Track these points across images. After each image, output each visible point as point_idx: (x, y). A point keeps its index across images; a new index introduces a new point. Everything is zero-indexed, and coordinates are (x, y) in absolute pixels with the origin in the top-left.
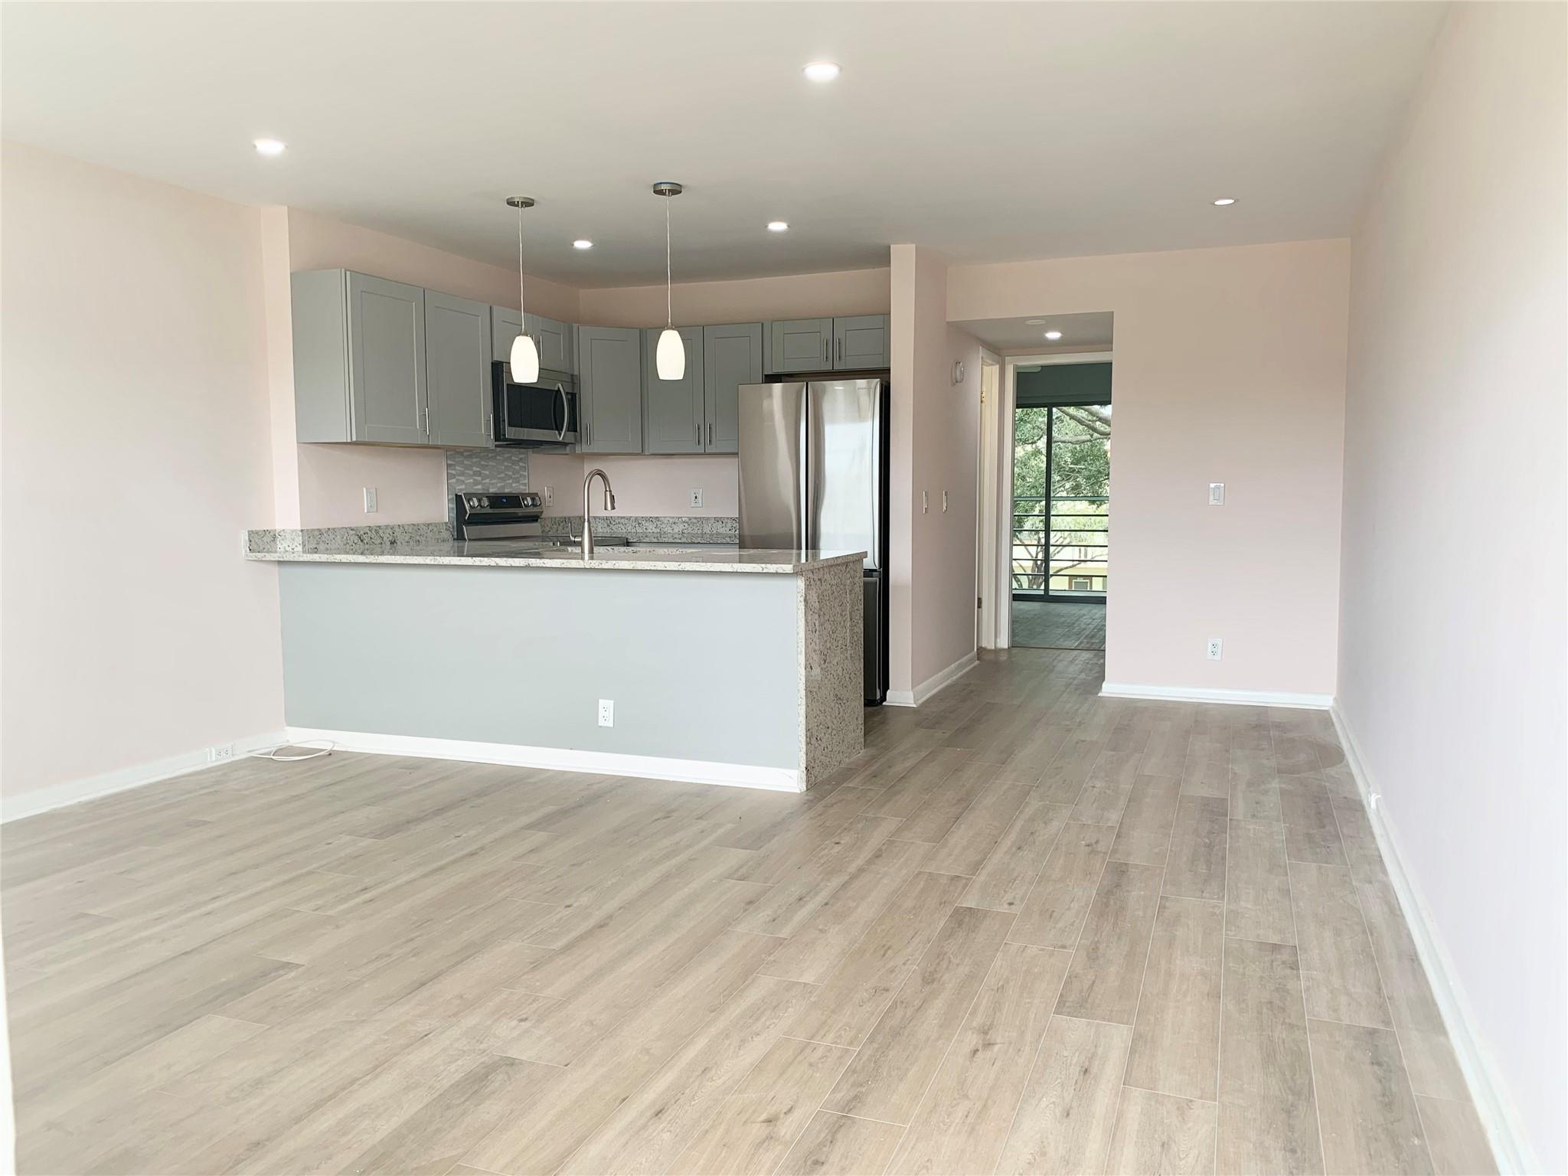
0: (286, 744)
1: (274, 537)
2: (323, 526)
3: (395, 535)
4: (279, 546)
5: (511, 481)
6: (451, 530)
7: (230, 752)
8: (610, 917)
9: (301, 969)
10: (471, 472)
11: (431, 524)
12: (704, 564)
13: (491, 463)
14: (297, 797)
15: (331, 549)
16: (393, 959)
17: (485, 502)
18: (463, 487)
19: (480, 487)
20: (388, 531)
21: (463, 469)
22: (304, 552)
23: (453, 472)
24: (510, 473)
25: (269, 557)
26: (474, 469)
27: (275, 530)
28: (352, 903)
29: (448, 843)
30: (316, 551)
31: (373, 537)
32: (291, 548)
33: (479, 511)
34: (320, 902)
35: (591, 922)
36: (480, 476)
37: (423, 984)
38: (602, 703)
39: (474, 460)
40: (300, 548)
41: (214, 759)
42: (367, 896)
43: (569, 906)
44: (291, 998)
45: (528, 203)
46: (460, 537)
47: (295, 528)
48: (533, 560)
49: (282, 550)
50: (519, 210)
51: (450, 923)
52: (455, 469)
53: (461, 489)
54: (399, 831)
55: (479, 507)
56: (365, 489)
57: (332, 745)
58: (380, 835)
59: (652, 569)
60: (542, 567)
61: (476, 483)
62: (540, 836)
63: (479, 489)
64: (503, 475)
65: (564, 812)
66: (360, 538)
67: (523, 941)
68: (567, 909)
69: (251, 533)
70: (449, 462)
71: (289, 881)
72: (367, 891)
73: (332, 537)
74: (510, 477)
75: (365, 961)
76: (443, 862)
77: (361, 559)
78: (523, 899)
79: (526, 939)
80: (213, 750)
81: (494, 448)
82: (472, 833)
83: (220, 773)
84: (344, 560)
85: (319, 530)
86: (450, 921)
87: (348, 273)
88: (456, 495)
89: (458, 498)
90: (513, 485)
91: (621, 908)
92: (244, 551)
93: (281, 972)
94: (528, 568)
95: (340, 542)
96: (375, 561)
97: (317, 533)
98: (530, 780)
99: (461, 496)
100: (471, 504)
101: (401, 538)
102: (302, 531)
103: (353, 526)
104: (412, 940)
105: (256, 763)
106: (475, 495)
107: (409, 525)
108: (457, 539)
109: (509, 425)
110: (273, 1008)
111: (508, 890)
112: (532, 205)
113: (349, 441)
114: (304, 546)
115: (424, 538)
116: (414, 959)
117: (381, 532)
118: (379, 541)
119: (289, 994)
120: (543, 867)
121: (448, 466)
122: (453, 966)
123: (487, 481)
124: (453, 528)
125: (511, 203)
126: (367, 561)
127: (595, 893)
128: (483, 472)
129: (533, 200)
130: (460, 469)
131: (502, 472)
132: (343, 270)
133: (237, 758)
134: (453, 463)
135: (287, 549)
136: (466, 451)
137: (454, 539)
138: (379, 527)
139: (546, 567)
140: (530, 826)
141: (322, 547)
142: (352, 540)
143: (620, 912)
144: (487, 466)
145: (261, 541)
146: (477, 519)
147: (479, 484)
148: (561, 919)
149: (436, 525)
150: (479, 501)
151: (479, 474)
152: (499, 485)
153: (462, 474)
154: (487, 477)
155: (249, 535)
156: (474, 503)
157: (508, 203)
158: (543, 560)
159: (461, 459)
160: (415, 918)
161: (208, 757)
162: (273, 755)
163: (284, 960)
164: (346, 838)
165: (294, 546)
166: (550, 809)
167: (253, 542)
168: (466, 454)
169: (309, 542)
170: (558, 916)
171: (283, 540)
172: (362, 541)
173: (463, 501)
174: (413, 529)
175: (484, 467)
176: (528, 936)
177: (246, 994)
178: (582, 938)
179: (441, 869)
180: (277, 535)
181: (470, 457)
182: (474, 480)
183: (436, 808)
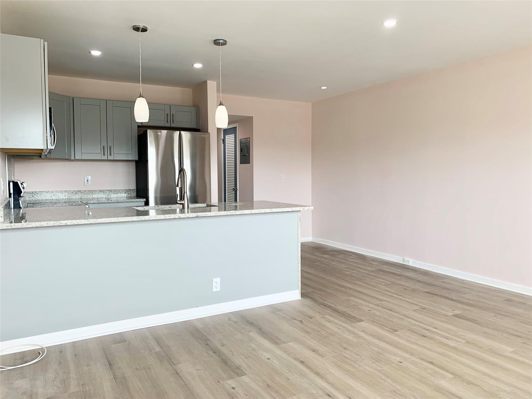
12: (281, 209)
38: (215, 280)
45: (144, 30)
59: (259, 212)
94: (197, 217)
158: (206, 213)
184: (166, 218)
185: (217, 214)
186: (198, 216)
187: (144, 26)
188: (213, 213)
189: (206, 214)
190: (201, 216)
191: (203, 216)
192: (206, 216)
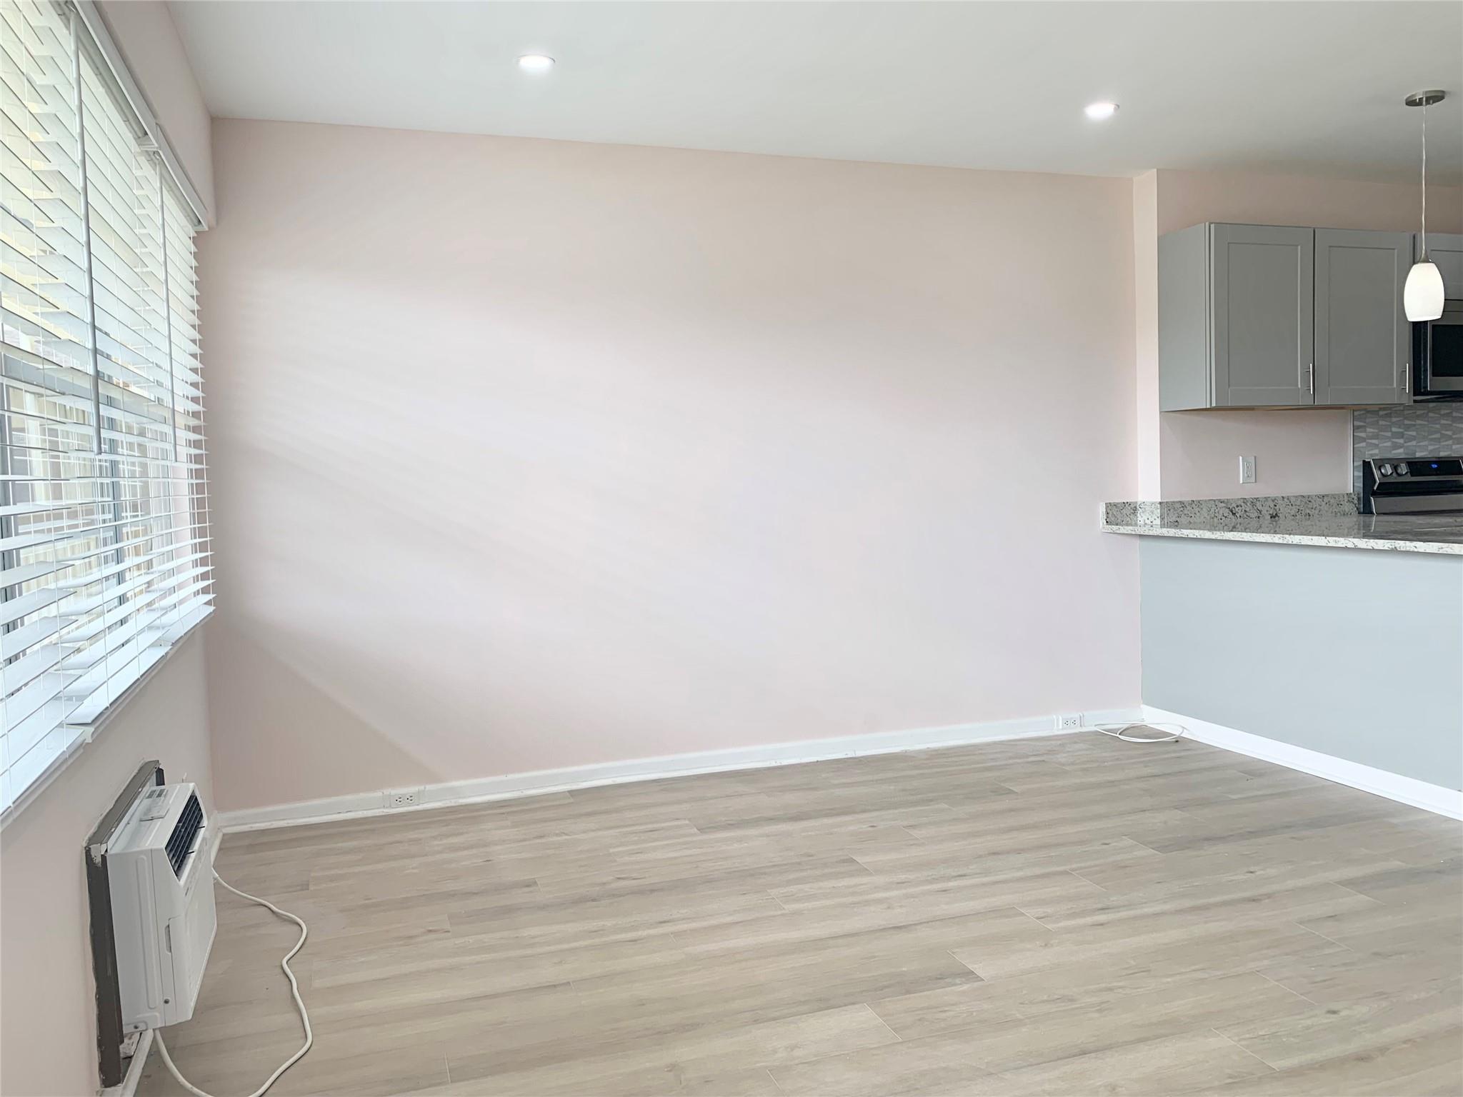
0: (1140, 723)
1: (1135, 509)
2: (1187, 499)
3: (1277, 507)
4: (1139, 519)
5: (1450, 442)
6: (1356, 502)
7: (1078, 722)
8: (1383, 1050)
9: (976, 984)
10: (1389, 434)
11: (1327, 495)
13: (1419, 422)
14: (1112, 783)
15: (1195, 523)
16: (1074, 1006)
17: (1403, 469)
18: (1376, 451)
19: (1401, 450)
20: (1268, 504)
21: (1377, 431)
22: (1162, 526)
23: (1363, 435)
24: (1449, 433)
25: (1128, 529)
26: (1394, 429)
27: (1136, 502)
28: (1081, 921)
29: (1232, 878)
30: (1176, 524)
31: (1248, 510)
32: (1149, 521)
33: (1394, 479)
34: (1050, 910)
35: (1353, 1046)
36: (1402, 437)
37: (1084, 1053)
39: (1394, 420)
40: (1158, 522)
41: (1061, 727)
42: (1102, 918)
43: (1334, 1012)
44: (943, 1015)
45: (1435, 97)
46: (1366, 510)
47: (1154, 501)
48: (1402, 543)
49: (1142, 523)
50: (1423, 109)
51: (1168, 983)
52: (1365, 431)
53: (1371, 454)
54: (1188, 848)
55: (1394, 474)
56: (1241, 458)
57: (1181, 730)
58: (1163, 848)
60: (1413, 552)
61: (1396, 446)
62: (1359, 899)
63: (1399, 453)
64: (1437, 436)
65: (1412, 875)
66: (1232, 511)
67: (1239, 1040)
68: (1328, 1015)
69: (1108, 505)
70: (1357, 423)
71: (1038, 877)
72: (1107, 911)
73: (1196, 510)
74: (1450, 438)
75: (1045, 997)
76: (1212, 900)
77: (1207, 534)
78: (1277, 981)
79: (1244, 1039)
80: (1060, 718)
81: (1412, 403)
82: (1272, 871)
83: (1059, 742)
84: (1191, 536)
85: (1181, 502)
86: (1169, 980)
87: (1212, 226)
88: (1364, 461)
89: (1366, 465)
90: (1454, 447)
91: (1410, 1040)
92: (1101, 524)
93: (958, 981)
94: (1394, 551)
95: (1206, 515)
96: (1221, 538)
97: (1178, 506)
98: (1394, 821)
99: (1369, 462)
100: (1383, 471)
101: (1283, 510)
102: (1160, 503)
103: (1222, 498)
104: (1111, 989)
105: (1101, 739)
106: (1389, 460)
107: (1296, 497)
108: (1364, 513)
109: (1434, 374)
110: (920, 1020)
111: (1266, 962)
112: (1442, 98)
113: (1208, 407)
114: (1162, 519)
115: (1317, 512)
116: (1096, 1015)
117: (1258, 504)
118: (1256, 514)
119: (946, 1009)
120: (1334, 943)
121: (1355, 428)
122: (1132, 1042)
123: (1414, 443)
124: (1359, 499)
125: (1411, 103)
126: (1213, 537)
127: (1384, 1004)
128: (1406, 433)
129: (1443, 92)
130: (1372, 430)
131: (1436, 432)
132: (1207, 224)
133: (1084, 730)
134: (1362, 424)
135: (1147, 522)
136: (1380, 409)
137: (1359, 513)
138: (1256, 499)
139: (1418, 552)
140: (1350, 883)
141: (1184, 520)
142: (1221, 512)
143: (1405, 1046)
144: (1414, 425)
145: (1120, 513)
146: (1389, 489)
147: (1401, 447)
148: (1308, 1028)
149: (1334, 496)
150: (1395, 468)
151: (1402, 435)
152: (1431, 448)
153: (1376, 437)
154: (1414, 438)
155: (1107, 507)
156: (1386, 470)
157: (1407, 104)
158: (1415, 543)
159: (1376, 419)
160: (1133, 963)
161: (1054, 724)
162: (1120, 734)
163: (970, 967)
164: (1128, 842)
165: (1153, 520)
166: (1395, 864)
167: (1110, 515)
168: (1381, 413)
169: (1168, 514)
170: (1309, 1022)
171: (1143, 512)
172: (1234, 514)
173: (1371, 468)
174: (1301, 501)
175: (1408, 428)
176: (1251, 1036)
177: (910, 993)
178: (1322, 1066)
179: (1206, 908)
180: (1138, 507)
181: (1389, 416)
182: (1393, 442)
183: (1249, 830)
184: (1329, 545)
185: (1442, 548)
186: (1395, 548)
187: (1426, 92)
188: (1433, 546)
189: (1416, 547)
190: (1404, 550)
191: (1408, 549)
192: (1416, 550)
